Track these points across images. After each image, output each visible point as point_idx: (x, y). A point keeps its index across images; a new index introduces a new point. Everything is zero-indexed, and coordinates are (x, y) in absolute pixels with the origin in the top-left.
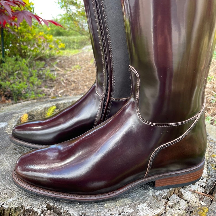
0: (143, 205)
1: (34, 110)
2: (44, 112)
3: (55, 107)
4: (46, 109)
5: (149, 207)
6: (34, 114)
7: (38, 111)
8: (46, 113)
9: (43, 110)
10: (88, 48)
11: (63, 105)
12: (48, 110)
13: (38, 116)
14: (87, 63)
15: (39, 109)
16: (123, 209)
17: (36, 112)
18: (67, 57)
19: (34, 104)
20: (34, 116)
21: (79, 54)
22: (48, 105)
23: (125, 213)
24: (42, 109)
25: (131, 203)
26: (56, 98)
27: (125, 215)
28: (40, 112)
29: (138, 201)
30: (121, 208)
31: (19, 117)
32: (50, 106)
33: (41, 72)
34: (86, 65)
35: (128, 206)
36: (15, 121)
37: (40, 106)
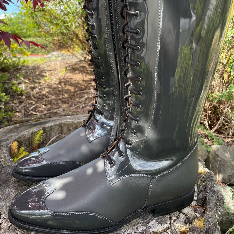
0: (152, 222)
1: (21, 136)
2: (32, 137)
3: (42, 131)
4: (33, 134)
5: (157, 223)
6: (22, 140)
7: (25, 137)
8: (34, 139)
9: (31, 136)
10: (55, 55)
11: (50, 128)
12: (35, 135)
13: (25, 142)
14: (57, 73)
15: (26, 135)
16: (137, 228)
17: (23, 138)
18: (33, 66)
19: (19, 129)
20: (22, 142)
21: (45, 63)
22: (34, 129)
23: (140, 231)
24: (29, 134)
25: (142, 222)
26: (39, 121)
27: (140, 233)
28: (27, 138)
29: (148, 220)
30: (135, 227)
31: (8, 146)
32: (37, 130)
33: (6, 86)
34: (57, 76)
35: (140, 225)
36: (6, 150)
37: (26, 132)
